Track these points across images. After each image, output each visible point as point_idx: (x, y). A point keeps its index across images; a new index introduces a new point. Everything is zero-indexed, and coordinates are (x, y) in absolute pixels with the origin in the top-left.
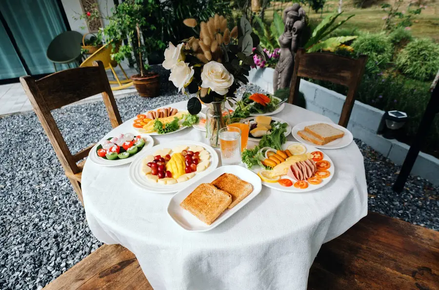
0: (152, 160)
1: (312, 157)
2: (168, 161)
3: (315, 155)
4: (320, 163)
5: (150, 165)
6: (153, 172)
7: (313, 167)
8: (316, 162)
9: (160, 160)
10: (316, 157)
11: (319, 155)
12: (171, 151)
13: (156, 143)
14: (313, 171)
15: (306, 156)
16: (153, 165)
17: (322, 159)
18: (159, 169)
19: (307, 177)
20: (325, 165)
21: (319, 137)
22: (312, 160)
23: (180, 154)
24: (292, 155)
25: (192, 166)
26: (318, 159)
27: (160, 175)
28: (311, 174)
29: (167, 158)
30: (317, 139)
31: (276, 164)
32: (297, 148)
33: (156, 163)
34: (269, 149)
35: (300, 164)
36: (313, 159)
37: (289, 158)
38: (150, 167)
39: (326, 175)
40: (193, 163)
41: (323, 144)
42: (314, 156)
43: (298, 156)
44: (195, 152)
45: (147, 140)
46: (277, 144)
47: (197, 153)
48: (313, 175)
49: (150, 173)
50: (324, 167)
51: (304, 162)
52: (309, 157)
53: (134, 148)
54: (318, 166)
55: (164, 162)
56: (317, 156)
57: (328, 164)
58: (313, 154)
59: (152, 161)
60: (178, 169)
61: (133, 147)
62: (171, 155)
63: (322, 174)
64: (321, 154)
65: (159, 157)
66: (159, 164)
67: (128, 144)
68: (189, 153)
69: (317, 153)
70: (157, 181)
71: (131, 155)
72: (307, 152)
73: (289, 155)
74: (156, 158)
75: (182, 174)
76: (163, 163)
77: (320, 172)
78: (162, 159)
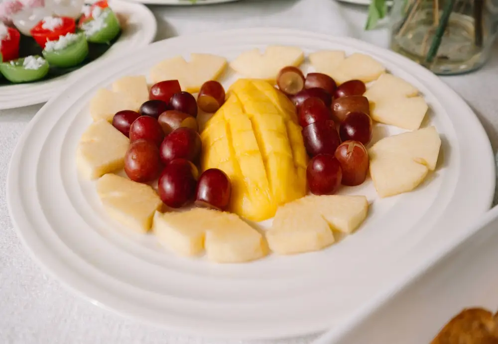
0: (135, 102)
2: (213, 110)
5: (123, 123)
6: (133, 165)
9: (176, 103)
12: (226, 70)
13: (163, 33)
16: (138, 128)
18: (167, 152)
23: (271, 83)
25: (345, 152)
27: (168, 187)
29: (208, 99)
33: (156, 116)
38: (125, 131)
40: (347, 138)
44: (341, 78)
45: (132, 20)
47: (356, 88)
49: (117, 169)
53: (74, 43)
55: (194, 114)
59: (135, 105)
60: (265, 161)
61: (70, 37)
62: (226, 86)
65: (170, 87)
66: (170, 122)
67: (51, 24)
68: (312, 84)
70: (150, 226)
71: (55, 71)
74: (157, 92)
75: (290, 199)
76: (188, 121)
78: (187, 98)
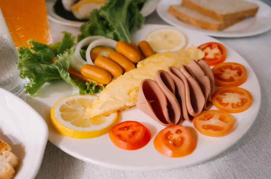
1: (201, 55)
3: (208, 50)
4: (222, 70)
7: (206, 81)
8: (212, 67)
10: (211, 56)
11: (216, 51)
14: (208, 92)
15: (188, 55)
17: (224, 59)
19: (191, 112)
20: (234, 73)
21: (212, 15)
22: (202, 63)
24: (154, 53)
26: (216, 59)
28: (201, 102)
30: (207, 20)
31: (112, 77)
32: (166, 37)
34: (99, 40)
35: (170, 77)
36: (203, 59)
37: (146, 61)
39: (243, 102)
41: (221, 29)
42: (206, 54)
43: (169, 54)
46: (119, 29)
48: (209, 104)
50: (232, 79)
51: (183, 70)
52: (192, 57)
54: (218, 77)
56: (212, 53)
57: (241, 71)
58: (202, 48)
63: (231, 98)
64: (220, 48)
69: (210, 45)
72: (189, 46)
73: (147, 52)
77: (223, 93)
